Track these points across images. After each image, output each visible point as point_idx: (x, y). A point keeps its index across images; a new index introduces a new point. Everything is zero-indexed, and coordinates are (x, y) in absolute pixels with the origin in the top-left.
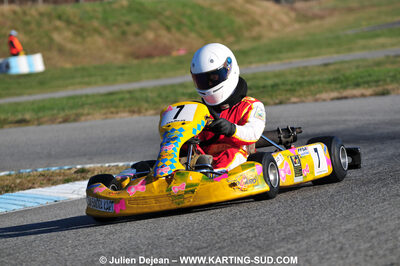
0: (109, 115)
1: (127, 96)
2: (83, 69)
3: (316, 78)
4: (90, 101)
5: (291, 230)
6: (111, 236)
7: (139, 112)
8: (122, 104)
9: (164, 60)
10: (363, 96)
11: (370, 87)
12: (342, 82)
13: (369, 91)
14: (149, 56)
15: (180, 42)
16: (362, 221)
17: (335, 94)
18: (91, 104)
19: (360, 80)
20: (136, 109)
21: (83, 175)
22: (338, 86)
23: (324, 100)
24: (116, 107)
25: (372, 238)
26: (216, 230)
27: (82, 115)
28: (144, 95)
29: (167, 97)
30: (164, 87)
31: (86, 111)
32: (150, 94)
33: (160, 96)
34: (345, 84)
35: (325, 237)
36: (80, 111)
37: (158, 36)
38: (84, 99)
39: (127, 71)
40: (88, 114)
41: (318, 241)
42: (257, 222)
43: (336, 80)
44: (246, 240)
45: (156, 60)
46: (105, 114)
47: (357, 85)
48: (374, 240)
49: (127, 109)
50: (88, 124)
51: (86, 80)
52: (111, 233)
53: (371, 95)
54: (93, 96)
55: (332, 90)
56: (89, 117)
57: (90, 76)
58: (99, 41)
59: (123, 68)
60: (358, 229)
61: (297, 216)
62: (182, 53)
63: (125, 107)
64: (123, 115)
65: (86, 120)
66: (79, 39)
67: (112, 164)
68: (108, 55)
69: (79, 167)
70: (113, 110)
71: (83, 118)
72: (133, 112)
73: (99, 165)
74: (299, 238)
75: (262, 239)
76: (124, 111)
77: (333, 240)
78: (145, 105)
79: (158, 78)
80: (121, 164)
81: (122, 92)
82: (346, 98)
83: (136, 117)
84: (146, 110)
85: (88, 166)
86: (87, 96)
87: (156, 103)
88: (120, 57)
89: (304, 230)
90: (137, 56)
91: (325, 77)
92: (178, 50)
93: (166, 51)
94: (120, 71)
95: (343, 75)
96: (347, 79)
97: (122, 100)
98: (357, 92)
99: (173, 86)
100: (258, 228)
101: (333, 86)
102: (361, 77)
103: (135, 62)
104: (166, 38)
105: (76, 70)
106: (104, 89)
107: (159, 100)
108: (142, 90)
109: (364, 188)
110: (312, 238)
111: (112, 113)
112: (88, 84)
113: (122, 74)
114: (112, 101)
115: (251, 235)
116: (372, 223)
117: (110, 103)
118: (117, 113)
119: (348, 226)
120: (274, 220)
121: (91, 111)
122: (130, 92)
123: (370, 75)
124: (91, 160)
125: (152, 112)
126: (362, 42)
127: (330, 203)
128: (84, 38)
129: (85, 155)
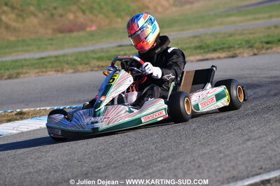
0: (41, 74)
1: (54, 59)
2: (23, 41)
3: (187, 46)
4: (27, 63)
5: (165, 154)
6: (39, 160)
7: (62, 71)
8: (50, 65)
9: (81, 33)
10: (219, 58)
11: (224, 52)
12: (204, 49)
13: (223, 55)
14: (71, 31)
15: (92, 21)
16: (214, 147)
17: (199, 57)
18: (28, 66)
19: (217, 47)
20: (60, 69)
21: (21, 116)
22: (202, 51)
23: (192, 61)
24: (46, 68)
25: (221, 159)
26: (113, 154)
27: (22, 73)
28: (66, 59)
29: (82, 60)
30: (80, 53)
31: (24, 71)
32: (69, 58)
33: (76, 59)
34: (206, 50)
35: (189, 158)
36: (20, 70)
37: (76, 17)
38: (23, 62)
39: (54, 42)
40: (26, 73)
41: (183, 162)
42: (142, 148)
43: (200, 47)
44: (133, 162)
45: (75, 34)
46: (38, 73)
47: (215, 50)
48: (222, 160)
49: (54, 69)
50: (26, 80)
51: (26, 48)
52: (39, 158)
53: (225, 58)
54: (30, 60)
55: (197, 54)
56: (27, 75)
57: (28, 45)
58: (34, 21)
59: (52, 39)
60: (211, 153)
61: (169, 144)
62: (94, 28)
63: (52, 68)
64: (50, 73)
65: (24, 77)
66: (20, 20)
67: (42, 108)
68: (42, 30)
69: (18, 110)
70: (44, 70)
71: (22, 76)
72: (58, 71)
73: (33, 109)
74: (170, 160)
75: (144, 160)
76: (51, 71)
77: (194, 160)
78: (67, 66)
79: (76, 46)
80: (48, 108)
81: (50, 57)
82: (207, 60)
83: (60, 74)
84: (67, 69)
85: (25, 110)
86: (26, 60)
87: (73, 65)
88: (50, 31)
89: (173, 154)
90: (61, 31)
91: (193, 45)
92: (91, 26)
93: (82, 27)
94: (50, 42)
95: (206, 44)
96: (208, 46)
97: (50, 62)
98: (214, 55)
99: (86, 52)
100: (141, 153)
101: (198, 51)
102: (218, 45)
103: (60, 35)
104: (82, 18)
105: (18, 41)
106: (38, 55)
107: (76, 62)
108: (64, 56)
109: (216, 124)
110: (179, 160)
111: (43, 72)
112: (27, 51)
113: (51, 44)
114: (43, 64)
115: (137, 158)
116: (221, 148)
117: (41, 65)
118: (46, 72)
119: (205, 151)
120: (153, 147)
121: (28, 71)
122: (56, 57)
123: (224, 44)
124: (27, 105)
125: (71, 71)
126: (219, 20)
127: (193, 134)
128: (24, 19)
129: (23, 102)
